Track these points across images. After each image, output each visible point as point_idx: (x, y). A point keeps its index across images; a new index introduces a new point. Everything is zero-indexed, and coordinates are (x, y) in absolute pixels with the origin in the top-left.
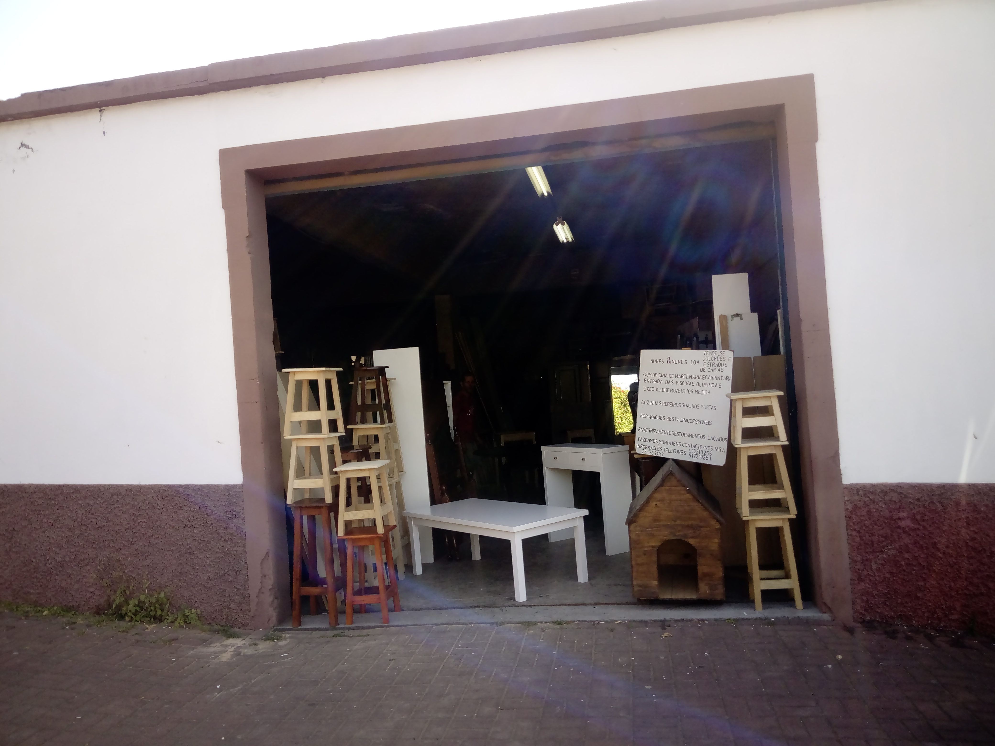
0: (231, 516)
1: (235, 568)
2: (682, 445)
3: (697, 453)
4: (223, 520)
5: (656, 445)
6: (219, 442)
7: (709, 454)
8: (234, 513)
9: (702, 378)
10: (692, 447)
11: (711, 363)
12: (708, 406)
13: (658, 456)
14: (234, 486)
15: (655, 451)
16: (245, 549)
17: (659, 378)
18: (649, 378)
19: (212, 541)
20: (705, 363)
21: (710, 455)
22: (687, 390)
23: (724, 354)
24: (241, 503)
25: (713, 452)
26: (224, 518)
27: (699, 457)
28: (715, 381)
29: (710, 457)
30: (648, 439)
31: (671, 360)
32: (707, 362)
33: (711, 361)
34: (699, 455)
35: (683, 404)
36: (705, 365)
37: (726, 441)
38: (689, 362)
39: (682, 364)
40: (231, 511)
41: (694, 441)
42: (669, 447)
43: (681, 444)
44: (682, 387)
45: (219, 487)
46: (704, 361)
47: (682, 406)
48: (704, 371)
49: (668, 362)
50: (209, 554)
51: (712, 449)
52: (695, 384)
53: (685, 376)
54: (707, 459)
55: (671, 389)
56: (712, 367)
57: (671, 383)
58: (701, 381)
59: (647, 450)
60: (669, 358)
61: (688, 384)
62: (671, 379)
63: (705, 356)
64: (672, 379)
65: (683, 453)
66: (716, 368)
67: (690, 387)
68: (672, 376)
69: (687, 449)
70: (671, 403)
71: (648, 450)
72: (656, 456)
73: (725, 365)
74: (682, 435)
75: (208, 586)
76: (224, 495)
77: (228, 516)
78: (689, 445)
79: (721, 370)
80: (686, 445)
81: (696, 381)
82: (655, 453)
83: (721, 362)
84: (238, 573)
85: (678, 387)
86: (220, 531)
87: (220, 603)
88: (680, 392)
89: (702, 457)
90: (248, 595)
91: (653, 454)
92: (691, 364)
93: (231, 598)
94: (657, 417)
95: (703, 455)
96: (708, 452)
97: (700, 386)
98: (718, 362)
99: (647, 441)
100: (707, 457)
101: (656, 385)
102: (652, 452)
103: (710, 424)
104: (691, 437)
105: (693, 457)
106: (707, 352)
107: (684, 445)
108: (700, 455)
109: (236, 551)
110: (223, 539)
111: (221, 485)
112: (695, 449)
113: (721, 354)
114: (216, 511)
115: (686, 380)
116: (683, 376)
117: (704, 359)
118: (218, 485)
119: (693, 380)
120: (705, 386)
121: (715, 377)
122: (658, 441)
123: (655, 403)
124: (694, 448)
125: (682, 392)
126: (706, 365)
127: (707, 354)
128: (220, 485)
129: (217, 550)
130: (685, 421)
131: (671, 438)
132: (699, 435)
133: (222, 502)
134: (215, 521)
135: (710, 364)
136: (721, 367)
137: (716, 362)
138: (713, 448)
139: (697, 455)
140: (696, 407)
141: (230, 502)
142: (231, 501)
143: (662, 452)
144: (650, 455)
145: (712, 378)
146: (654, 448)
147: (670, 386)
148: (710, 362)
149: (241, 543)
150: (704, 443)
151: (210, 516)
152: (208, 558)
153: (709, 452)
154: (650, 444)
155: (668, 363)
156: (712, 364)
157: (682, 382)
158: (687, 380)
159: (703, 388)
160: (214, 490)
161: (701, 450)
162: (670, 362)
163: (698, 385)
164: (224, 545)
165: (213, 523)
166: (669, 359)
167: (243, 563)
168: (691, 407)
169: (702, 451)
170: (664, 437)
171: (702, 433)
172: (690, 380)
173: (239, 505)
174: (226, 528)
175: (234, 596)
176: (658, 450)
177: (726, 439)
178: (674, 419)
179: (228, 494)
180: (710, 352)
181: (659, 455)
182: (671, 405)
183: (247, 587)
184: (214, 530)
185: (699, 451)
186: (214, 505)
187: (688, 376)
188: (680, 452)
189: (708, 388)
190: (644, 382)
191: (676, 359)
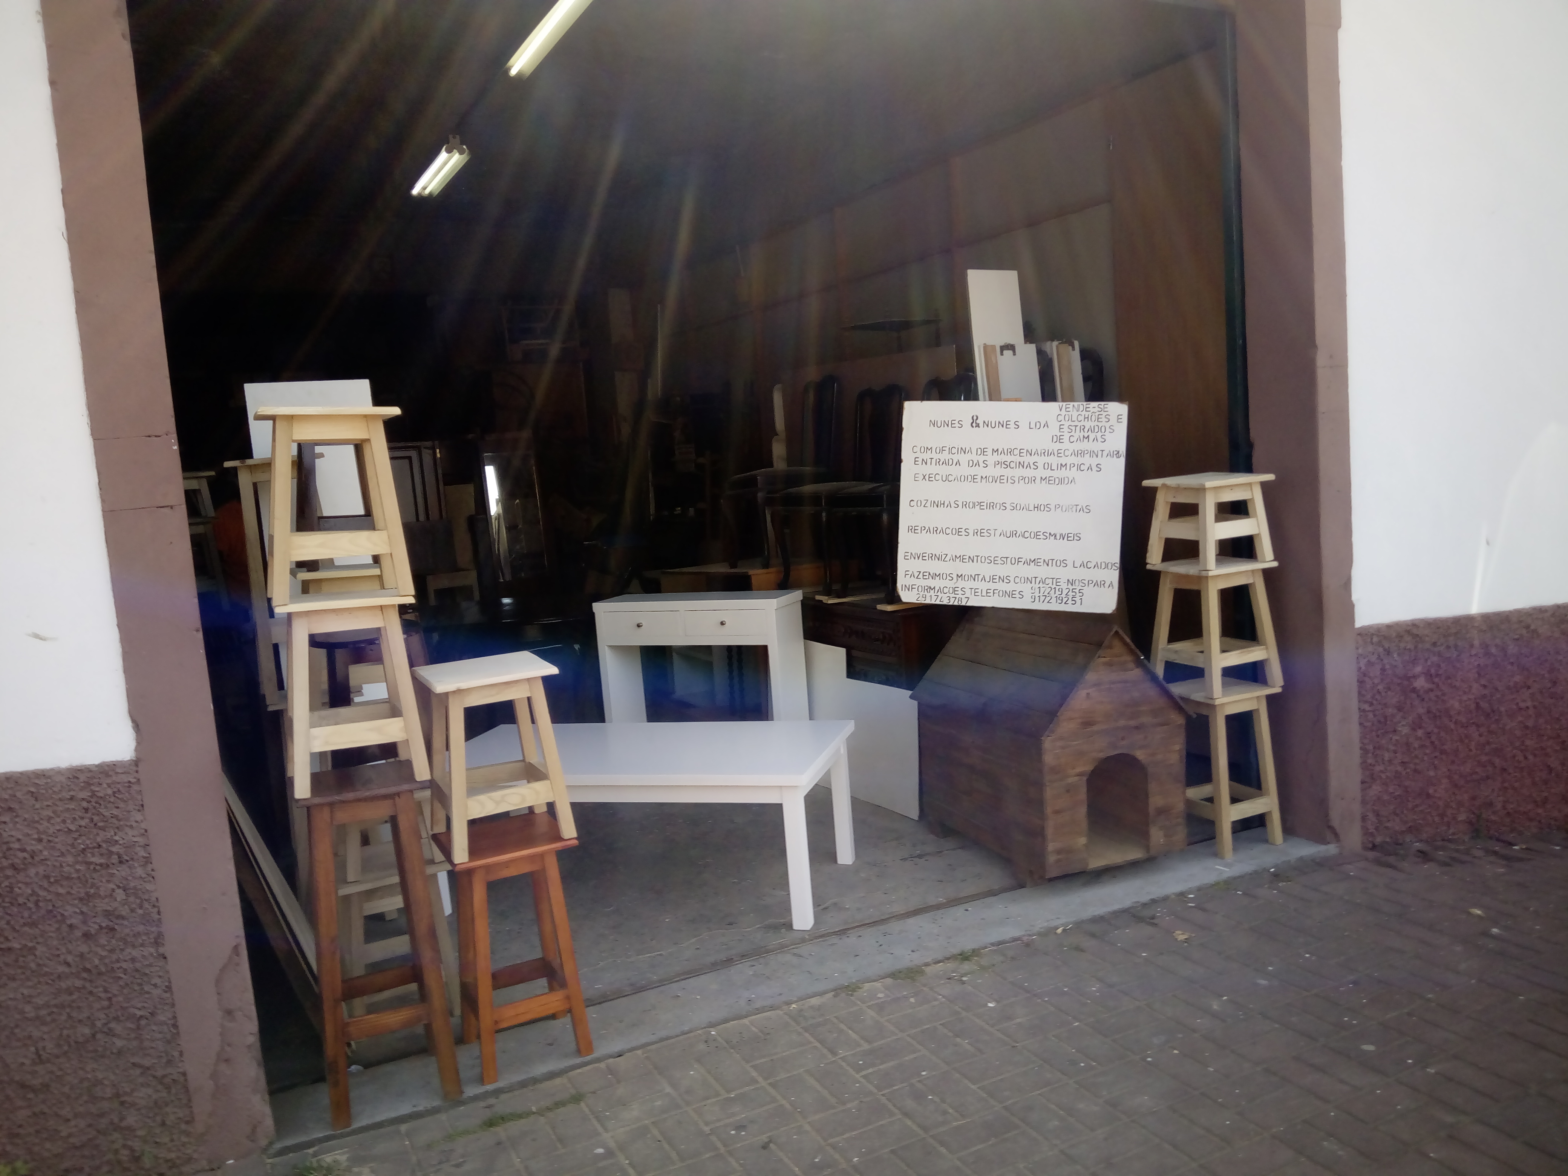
0: (102, 861)
1: (132, 1010)
2: (1012, 581)
3: (1048, 594)
4: (75, 875)
5: (951, 584)
6: (37, 636)
7: (1078, 592)
8: (114, 849)
9: (1056, 454)
10: (1037, 582)
11: (1076, 426)
12: (1071, 507)
13: (956, 603)
14: (107, 770)
15: (948, 595)
16: (161, 950)
17: (951, 456)
18: (927, 456)
19: (38, 946)
20: (1062, 427)
21: (1081, 594)
22: (1021, 478)
23: (1106, 410)
24: (139, 817)
25: (1086, 590)
26: (78, 871)
27: (1054, 600)
28: (1087, 460)
29: (1081, 599)
30: (929, 574)
31: (980, 421)
32: (1067, 424)
33: (1076, 423)
34: (1054, 596)
35: (1012, 505)
36: (1061, 430)
37: (1116, 568)
38: (1024, 425)
39: (1006, 428)
40: (104, 845)
41: (1042, 572)
42: (983, 586)
43: (1012, 579)
44: (1008, 472)
45: (49, 777)
46: (1061, 423)
47: (1009, 507)
48: (1061, 441)
49: (974, 425)
50: (30, 987)
51: (1084, 585)
52: (1040, 465)
53: (1017, 452)
54: (1074, 602)
55: (982, 477)
56: (1077, 434)
57: (982, 464)
58: (1054, 460)
59: (928, 595)
60: (975, 418)
61: (1023, 467)
62: (981, 458)
63: (1063, 412)
64: (985, 458)
65: (1018, 596)
66: (1088, 436)
67: (1029, 473)
68: (983, 452)
69: (1026, 588)
70: (982, 504)
71: (930, 594)
72: (951, 603)
73: (1108, 430)
74: (1013, 562)
75: (36, 1082)
76: (72, 798)
77: (91, 863)
78: (1028, 580)
79: (1100, 439)
80: (1023, 579)
81: (1041, 460)
82: (949, 600)
83: (1100, 425)
84: (143, 1022)
85: (998, 471)
86: (66, 911)
87: (82, 1123)
88: (1005, 481)
89: (1060, 600)
90: (182, 1079)
91: (942, 602)
92: (1030, 428)
93: (122, 1099)
94: (948, 531)
95: (1063, 595)
96: (1074, 590)
97: (1051, 470)
98: (1092, 424)
99: (927, 577)
100: (1074, 599)
101: (944, 470)
102: (939, 598)
103: (1076, 538)
104: (1032, 564)
105: (1042, 601)
106: (1068, 406)
107: (1017, 580)
108: (1056, 597)
109: (133, 960)
110: (78, 933)
111: (59, 772)
112: (1044, 585)
113: (1100, 410)
114: (46, 853)
115: (1018, 459)
116: (1011, 452)
117: (1060, 418)
118: (43, 771)
119: (1035, 458)
120: (1063, 469)
121: (1086, 452)
122: (955, 576)
123: (944, 504)
124: (1041, 585)
125: (1010, 480)
126: (1066, 429)
127: (1068, 410)
128: (52, 770)
129: (62, 969)
130: (1017, 535)
131: (987, 570)
132: (1053, 560)
133: (64, 821)
134: (46, 884)
135: (1074, 427)
136: (1099, 434)
137: (1088, 424)
138: (1086, 582)
139: (1050, 598)
140: (1042, 509)
141: (96, 818)
142: (99, 814)
143: (965, 596)
144: (936, 603)
145: (1081, 453)
146: (946, 590)
147: (980, 471)
148: (1073, 424)
149: (147, 934)
150: (1064, 574)
151: (25, 870)
152: (28, 999)
153: (1077, 591)
154: (936, 583)
155: (973, 427)
156: (1078, 428)
157: (1008, 464)
158: (1021, 460)
159: (1057, 474)
160: (33, 789)
161: (1057, 588)
162: (978, 426)
163: (1048, 466)
164: (84, 948)
165: (37, 889)
166: (977, 419)
167: (156, 992)
168: (1032, 508)
169: (1060, 590)
170: (968, 569)
171: (1059, 557)
172: (1028, 459)
173: (128, 824)
174: (87, 899)
175: (133, 1091)
176: (956, 592)
177: (1116, 565)
178: (992, 532)
179: (85, 794)
180: (1073, 405)
181: (960, 602)
182: (982, 507)
183: (176, 1054)
184: (43, 912)
185: (1053, 590)
186: (36, 836)
187: (1022, 451)
188: (1011, 595)
189: (1073, 473)
190: (915, 464)
191: (993, 419)
